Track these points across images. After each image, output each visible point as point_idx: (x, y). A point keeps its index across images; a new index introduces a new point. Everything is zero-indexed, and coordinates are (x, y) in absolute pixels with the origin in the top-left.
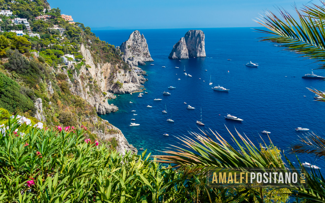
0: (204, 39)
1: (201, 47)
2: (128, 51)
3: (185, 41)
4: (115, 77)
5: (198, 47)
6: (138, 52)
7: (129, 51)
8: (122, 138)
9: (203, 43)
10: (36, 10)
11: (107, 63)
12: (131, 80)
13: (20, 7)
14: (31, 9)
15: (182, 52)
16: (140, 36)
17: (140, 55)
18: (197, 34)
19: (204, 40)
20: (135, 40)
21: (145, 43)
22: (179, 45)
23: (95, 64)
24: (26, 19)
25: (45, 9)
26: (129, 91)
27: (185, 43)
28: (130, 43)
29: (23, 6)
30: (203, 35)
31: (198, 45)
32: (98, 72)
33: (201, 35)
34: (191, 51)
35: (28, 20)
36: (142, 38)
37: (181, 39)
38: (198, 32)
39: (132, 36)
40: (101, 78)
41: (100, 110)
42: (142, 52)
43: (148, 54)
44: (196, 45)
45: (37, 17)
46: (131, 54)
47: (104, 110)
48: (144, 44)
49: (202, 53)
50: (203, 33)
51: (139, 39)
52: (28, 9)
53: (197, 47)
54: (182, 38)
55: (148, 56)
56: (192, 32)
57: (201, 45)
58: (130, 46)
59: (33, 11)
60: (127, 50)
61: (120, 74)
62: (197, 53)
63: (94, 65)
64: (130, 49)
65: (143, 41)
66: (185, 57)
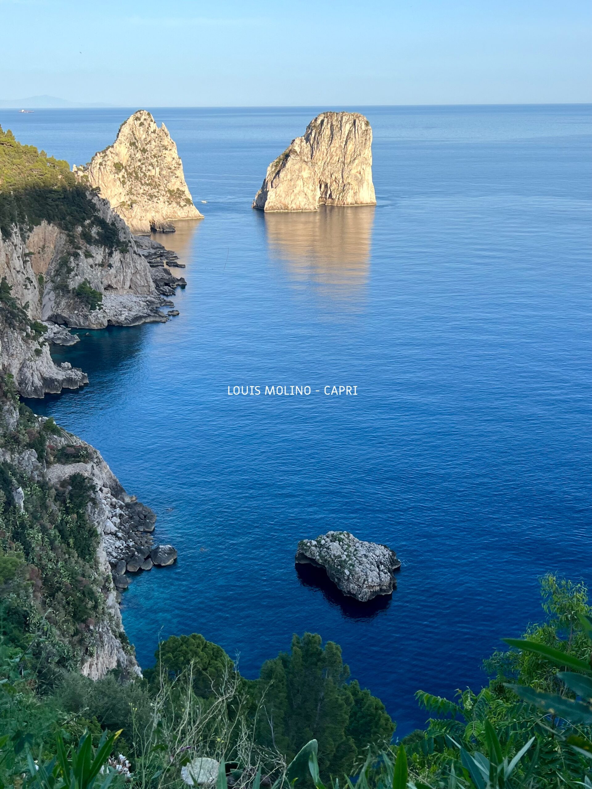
0: (369, 145)
1: (361, 172)
2: (115, 181)
3: (306, 151)
4: (73, 270)
5: (350, 171)
6: (148, 185)
7: (118, 183)
8: (104, 475)
9: (367, 156)
11: (44, 223)
12: (128, 284)
15: (298, 188)
16: (154, 132)
17: (156, 197)
18: (348, 126)
19: (370, 149)
20: (137, 144)
21: (172, 155)
22: (289, 164)
26: (122, 318)
27: (307, 158)
28: (122, 155)
30: (367, 130)
31: (351, 164)
32: (15, 255)
33: (362, 129)
34: (326, 185)
36: (163, 137)
37: (293, 143)
38: (348, 121)
39: (126, 130)
40: (23, 273)
41: (26, 384)
42: (162, 185)
43: (183, 192)
44: (344, 164)
47: (39, 383)
48: (168, 158)
49: (363, 190)
50: (367, 124)
51: (153, 143)
53: (346, 171)
54: (297, 141)
55: (182, 203)
57: (360, 164)
58: (122, 165)
60: (111, 177)
61: (90, 261)
62: (346, 192)
64: (120, 176)
65: (166, 149)
66: (306, 206)
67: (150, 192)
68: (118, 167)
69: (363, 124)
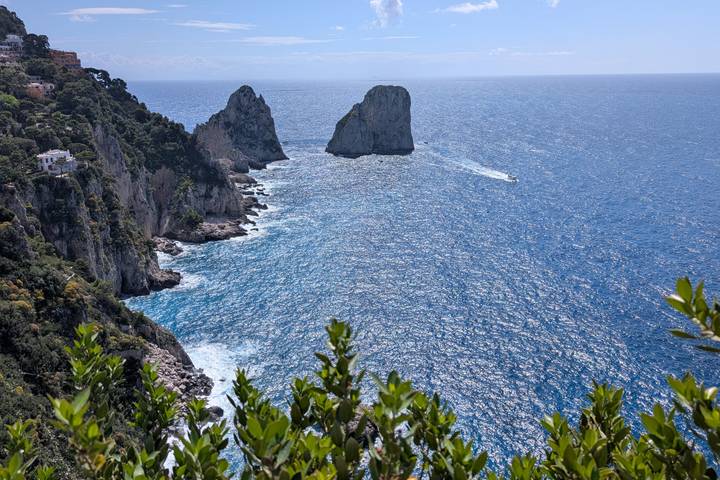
5: (395, 127)
6: (249, 137)
9: (407, 116)
11: (164, 168)
12: (224, 210)
16: (254, 101)
17: (255, 145)
23: (132, 172)
28: (230, 116)
32: (140, 191)
36: (261, 104)
38: (394, 91)
39: (234, 99)
43: (275, 142)
47: (147, 284)
48: (264, 119)
53: (392, 126)
55: (274, 150)
56: (382, 90)
57: (402, 122)
58: (230, 123)
61: (196, 193)
63: (129, 175)
64: (229, 131)
65: (262, 112)
67: (251, 142)
69: (404, 94)
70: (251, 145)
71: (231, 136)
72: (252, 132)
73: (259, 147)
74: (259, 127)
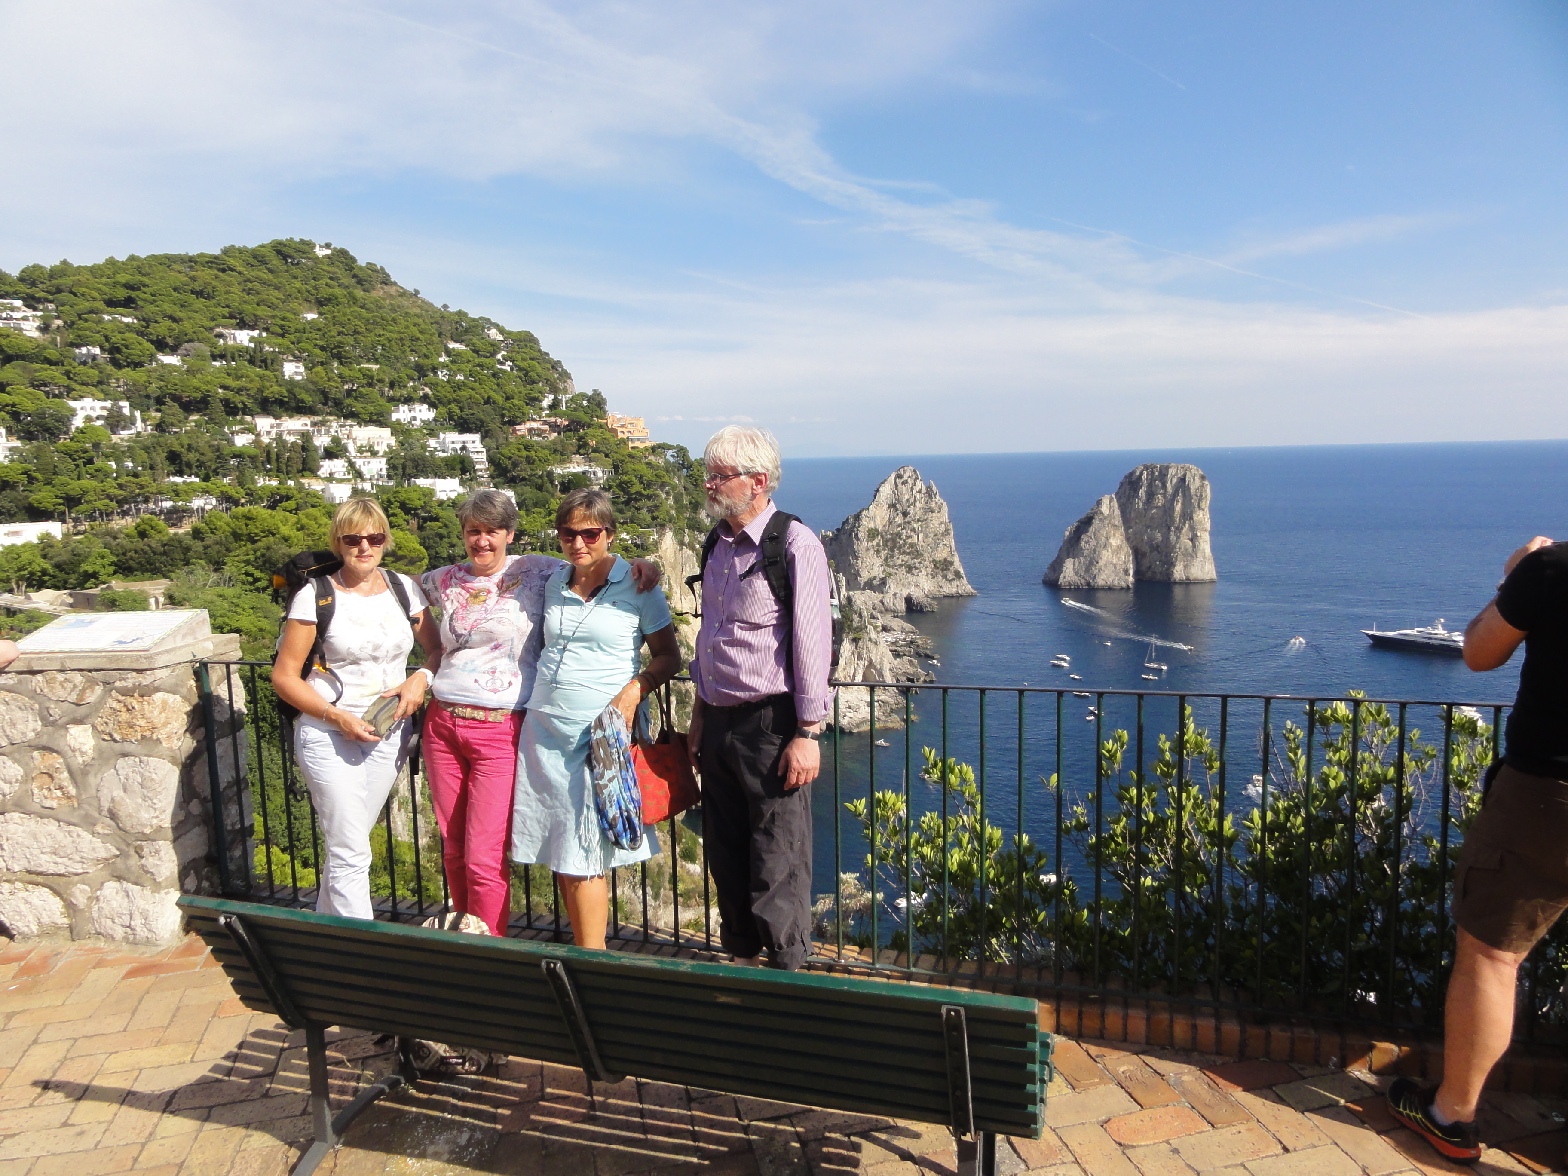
0: (1205, 504)
1: (1194, 539)
2: (868, 550)
3: (1117, 512)
5: (1178, 538)
6: (909, 554)
7: (872, 552)
9: (1203, 518)
10: (515, 401)
12: (859, 678)
13: (463, 393)
14: (499, 398)
15: (1104, 559)
16: (920, 492)
17: (916, 568)
18: (1175, 480)
19: (1207, 509)
20: (898, 506)
21: (941, 518)
22: (1092, 529)
24: (477, 437)
25: (552, 397)
26: (844, 722)
27: (1118, 521)
28: (878, 519)
29: (472, 389)
30: (1202, 486)
31: (1179, 529)
33: (1194, 485)
34: (1144, 555)
35: (483, 439)
36: (930, 497)
37: (1099, 503)
38: (1177, 473)
39: (886, 490)
42: (925, 554)
43: (952, 563)
44: (1169, 529)
45: (518, 427)
46: (878, 562)
48: (936, 523)
49: (1197, 563)
50: (1203, 478)
51: (918, 504)
52: (489, 398)
53: (1173, 537)
54: (1106, 500)
55: (951, 576)
56: (1153, 473)
57: (1192, 529)
58: (877, 530)
59: (508, 405)
60: (863, 545)
62: (1172, 565)
64: (875, 543)
65: (933, 512)
66: (1116, 582)
67: (911, 562)
68: (873, 534)
69: (1197, 478)
70: (910, 569)
71: (878, 552)
72: (912, 545)
73: (924, 572)
74: (926, 536)
